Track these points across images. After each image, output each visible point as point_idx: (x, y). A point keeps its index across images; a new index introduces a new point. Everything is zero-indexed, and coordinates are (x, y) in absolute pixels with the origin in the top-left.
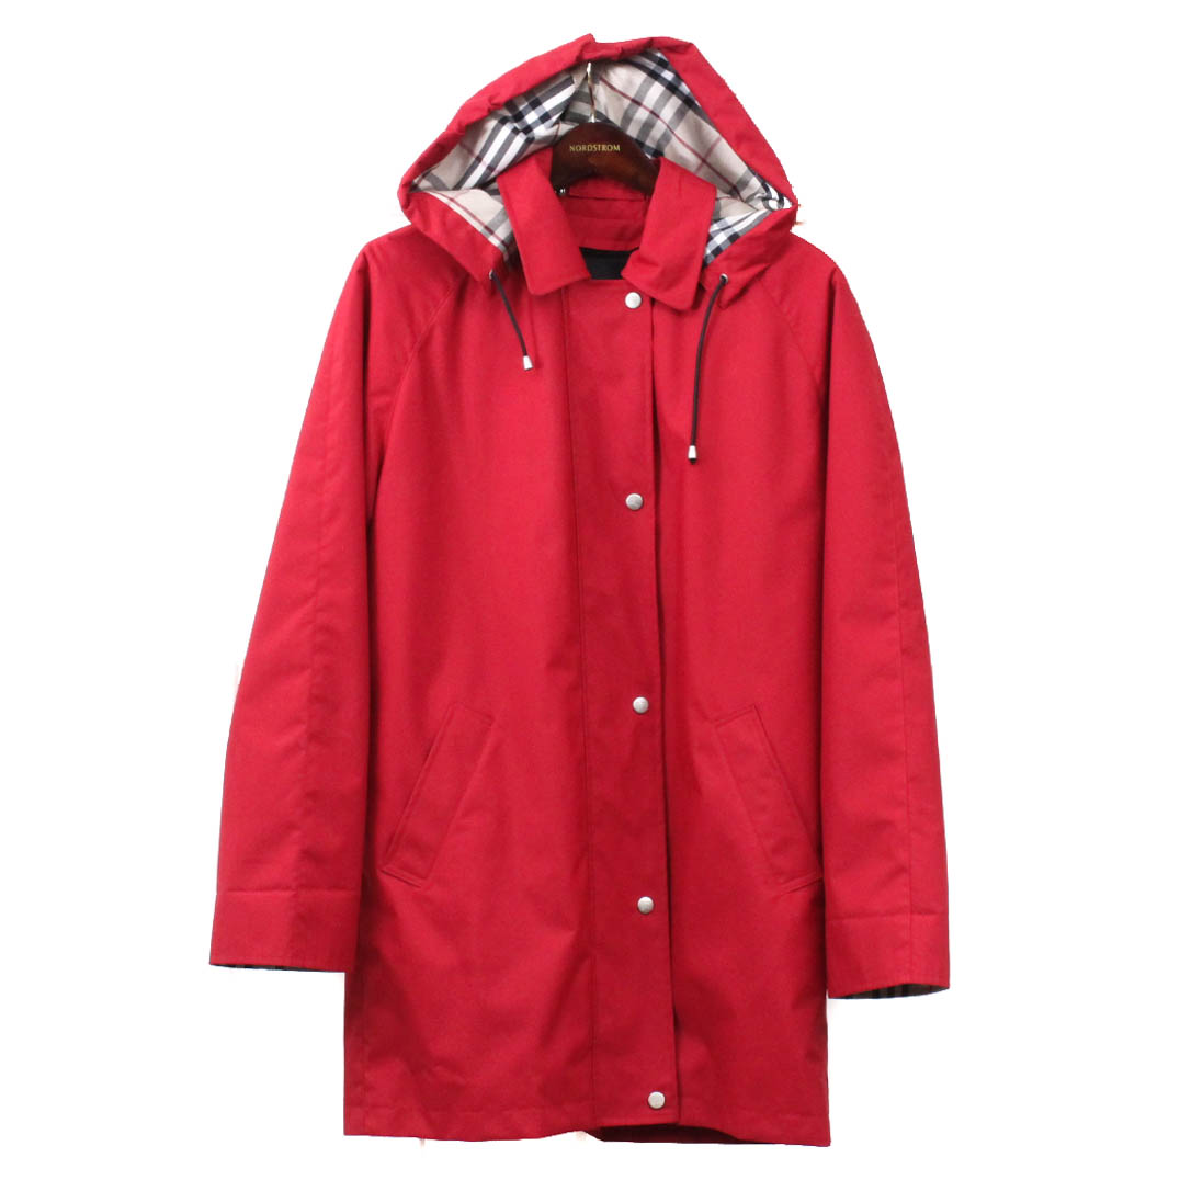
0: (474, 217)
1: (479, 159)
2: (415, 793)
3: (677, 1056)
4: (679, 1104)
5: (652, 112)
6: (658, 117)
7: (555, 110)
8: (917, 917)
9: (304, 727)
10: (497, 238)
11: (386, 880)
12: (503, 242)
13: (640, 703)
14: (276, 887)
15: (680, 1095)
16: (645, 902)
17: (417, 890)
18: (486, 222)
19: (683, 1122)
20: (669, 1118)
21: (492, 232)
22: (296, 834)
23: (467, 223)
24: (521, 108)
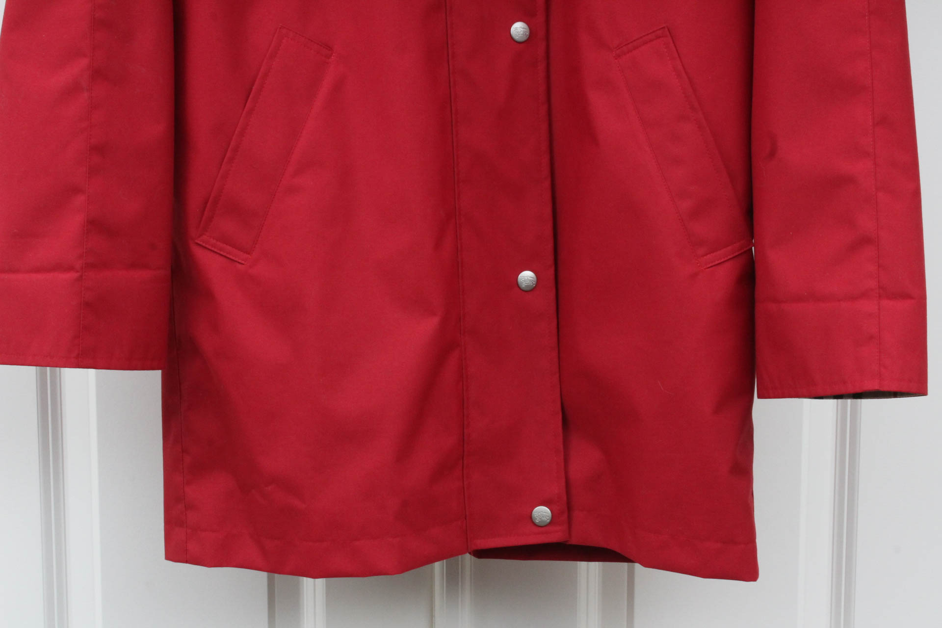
2: (233, 143)
3: (566, 460)
4: (569, 518)
8: (885, 303)
9: (84, 62)
11: (200, 254)
13: (519, 29)
14: (57, 267)
15: (569, 508)
16: (527, 277)
17: (239, 266)
19: (574, 541)
20: (556, 536)
22: (80, 200)
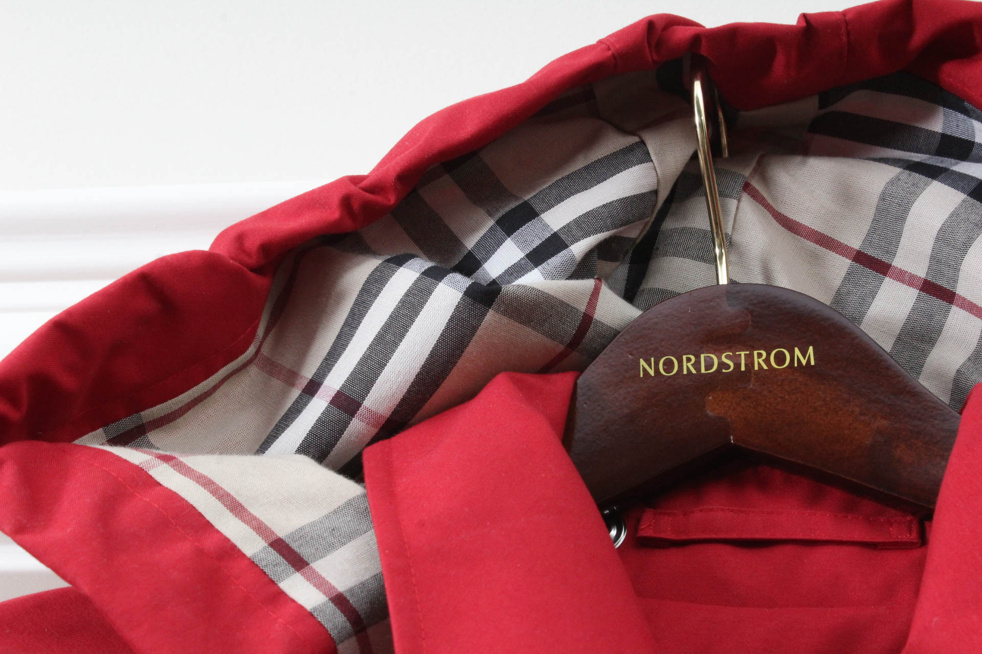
0: (236, 508)
1: (312, 388)
5: (929, 288)
6: (949, 296)
7: (582, 226)
10: (320, 583)
12: (339, 600)
18: (283, 528)
21: (298, 563)
23: (202, 525)
24: (470, 243)
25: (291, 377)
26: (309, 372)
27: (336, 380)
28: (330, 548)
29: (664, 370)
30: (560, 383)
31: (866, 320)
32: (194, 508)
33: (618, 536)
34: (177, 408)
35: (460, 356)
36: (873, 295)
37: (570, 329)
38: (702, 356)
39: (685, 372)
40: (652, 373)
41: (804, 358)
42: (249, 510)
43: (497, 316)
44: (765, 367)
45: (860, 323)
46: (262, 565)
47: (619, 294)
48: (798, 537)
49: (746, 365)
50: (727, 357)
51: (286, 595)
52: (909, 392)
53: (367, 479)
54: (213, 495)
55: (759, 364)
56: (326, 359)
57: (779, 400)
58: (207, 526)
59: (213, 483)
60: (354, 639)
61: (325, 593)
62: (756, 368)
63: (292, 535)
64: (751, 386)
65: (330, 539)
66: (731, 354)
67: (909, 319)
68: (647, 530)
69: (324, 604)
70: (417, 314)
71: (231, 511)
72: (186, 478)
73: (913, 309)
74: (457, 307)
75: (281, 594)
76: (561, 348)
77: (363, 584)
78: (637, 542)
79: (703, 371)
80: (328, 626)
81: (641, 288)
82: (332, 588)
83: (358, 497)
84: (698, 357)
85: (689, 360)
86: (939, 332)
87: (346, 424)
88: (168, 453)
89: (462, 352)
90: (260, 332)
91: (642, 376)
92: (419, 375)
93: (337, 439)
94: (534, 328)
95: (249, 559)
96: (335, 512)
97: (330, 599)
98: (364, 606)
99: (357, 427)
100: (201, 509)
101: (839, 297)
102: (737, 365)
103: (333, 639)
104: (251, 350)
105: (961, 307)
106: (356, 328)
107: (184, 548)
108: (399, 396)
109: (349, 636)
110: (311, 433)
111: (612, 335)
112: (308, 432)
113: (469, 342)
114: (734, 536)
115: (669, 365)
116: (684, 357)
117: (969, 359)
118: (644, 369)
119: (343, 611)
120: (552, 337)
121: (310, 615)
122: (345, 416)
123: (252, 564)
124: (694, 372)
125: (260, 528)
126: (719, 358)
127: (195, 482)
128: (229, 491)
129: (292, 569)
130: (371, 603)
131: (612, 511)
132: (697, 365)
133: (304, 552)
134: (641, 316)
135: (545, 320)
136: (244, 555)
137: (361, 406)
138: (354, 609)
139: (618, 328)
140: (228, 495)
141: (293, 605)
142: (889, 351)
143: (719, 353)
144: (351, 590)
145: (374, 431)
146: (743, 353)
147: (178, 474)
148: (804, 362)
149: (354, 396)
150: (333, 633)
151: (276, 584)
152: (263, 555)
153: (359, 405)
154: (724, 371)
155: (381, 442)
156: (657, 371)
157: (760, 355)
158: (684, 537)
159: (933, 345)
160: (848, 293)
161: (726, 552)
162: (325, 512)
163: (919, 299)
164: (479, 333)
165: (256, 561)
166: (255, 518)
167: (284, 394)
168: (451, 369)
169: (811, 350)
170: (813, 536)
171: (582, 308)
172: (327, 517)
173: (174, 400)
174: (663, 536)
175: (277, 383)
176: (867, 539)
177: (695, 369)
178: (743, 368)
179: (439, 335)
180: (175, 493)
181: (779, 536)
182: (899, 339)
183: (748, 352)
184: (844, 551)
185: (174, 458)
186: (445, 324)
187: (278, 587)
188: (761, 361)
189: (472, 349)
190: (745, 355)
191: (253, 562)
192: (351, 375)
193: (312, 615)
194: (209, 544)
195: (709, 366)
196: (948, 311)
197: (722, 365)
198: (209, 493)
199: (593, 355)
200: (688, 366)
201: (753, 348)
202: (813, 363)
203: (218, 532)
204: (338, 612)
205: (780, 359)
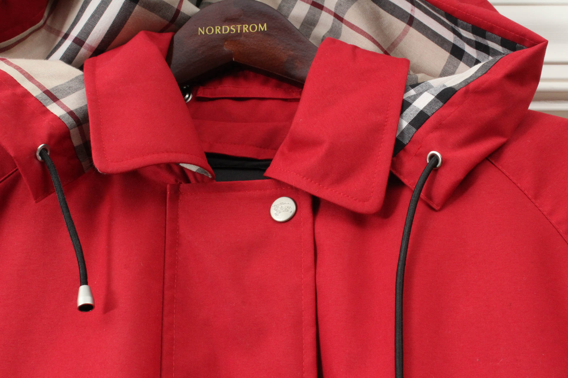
25: (58, 33)
26: (65, 30)
27: (75, 33)
28: (68, 94)
29: (208, 32)
30: (167, 36)
31: (290, 16)
32: (13, 78)
33: (189, 97)
34: (10, 44)
35: (125, 24)
36: (293, 7)
37: (170, 15)
38: (223, 27)
39: (216, 33)
40: (203, 33)
41: (263, 28)
42: (35, 79)
43: (140, 7)
44: (248, 31)
45: (288, 18)
46: (40, 99)
47: (194, 4)
48: (257, 97)
49: (240, 31)
50: (233, 27)
51: (50, 111)
52: (301, 41)
53: (84, 69)
54: (21, 73)
55: (245, 30)
56: (72, 25)
57: (252, 44)
58: (18, 85)
59: (21, 68)
60: (77, 128)
61: (65, 111)
62: (244, 32)
63: (53, 89)
64: (242, 39)
65: (68, 91)
66: (234, 26)
67: (306, 16)
68: (200, 94)
69: (65, 115)
70: (108, 6)
71: (28, 79)
72: (10, 67)
73: (308, 12)
74: (124, 3)
75: (48, 111)
76: (168, 22)
77: (81, 108)
78: (196, 99)
79: (223, 32)
80: (66, 122)
81: (202, 2)
82: (68, 108)
83: (81, 75)
84: (221, 27)
85: (218, 28)
86: (317, 21)
87: (79, 50)
88: (3, 58)
89: (126, 22)
90: (46, 14)
91: (199, 34)
92: (108, 31)
93: (75, 56)
94: (155, 13)
95: (35, 97)
96: (71, 81)
97: (67, 113)
98: (81, 116)
99: (83, 51)
100: (15, 78)
101: (280, 7)
102: (237, 31)
103: (68, 128)
104: (42, 22)
105: (326, 11)
106: (84, 12)
107: (8, 92)
108: (101, 39)
109: (74, 127)
110: (65, 54)
111: (187, 18)
112: (63, 53)
113: (129, 18)
114: (233, 96)
115: (210, 30)
116: (216, 27)
117: (328, 32)
118: (200, 32)
119: (72, 117)
120: (164, 17)
121: (59, 118)
122: (78, 47)
123: (36, 99)
124: (220, 33)
125: (40, 86)
126: (230, 28)
127: (13, 68)
128: (27, 72)
129: (52, 101)
130: (84, 115)
131: (187, 87)
132: (221, 30)
133: (57, 95)
134: (200, 11)
135: (160, 11)
136: (33, 96)
137: (85, 43)
138: (77, 117)
139: (191, 16)
140: (27, 73)
141: (52, 114)
142: (298, 29)
143: (230, 26)
144: (76, 110)
145: (91, 53)
146: (239, 26)
147: (7, 65)
148: (262, 29)
149: (82, 39)
150: (68, 125)
151: (46, 107)
152: (40, 96)
153: (84, 42)
154: (231, 33)
155: (93, 57)
156: (205, 32)
157: (246, 27)
158: (214, 97)
159: (315, 26)
160: (284, 6)
161: (230, 103)
162: (67, 81)
163: (310, 8)
164: (133, 14)
165: (38, 98)
166: (38, 82)
167: (55, 40)
168: (122, 29)
169: (265, 25)
170: (263, 96)
171: (176, 6)
172: (68, 82)
173: (9, 40)
174: (206, 96)
175: (53, 36)
176: (284, 97)
177: (220, 32)
178: (239, 32)
179: (116, 15)
180: (5, 72)
181: (250, 96)
182: (302, 24)
183: (241, 26)
184: (275, 102)
185: (5, 59)
186: (119, 10)
187: (47, 108)
188: (246, 29)
189: (130, 21)
190: (240, 26)
191: (36, 98)
192: (81, 30)
193: (60, 118)
194: (18, 91)
195: (226, 30)
196: (321, 13)
197: (231, 30)
198: (19, 72)
199: (180, 26)
200: (218, 31)
201: (243, 24)
202: (266, 30)
203: (22, 87)
204: (70, 118)
205: (253, 28)
